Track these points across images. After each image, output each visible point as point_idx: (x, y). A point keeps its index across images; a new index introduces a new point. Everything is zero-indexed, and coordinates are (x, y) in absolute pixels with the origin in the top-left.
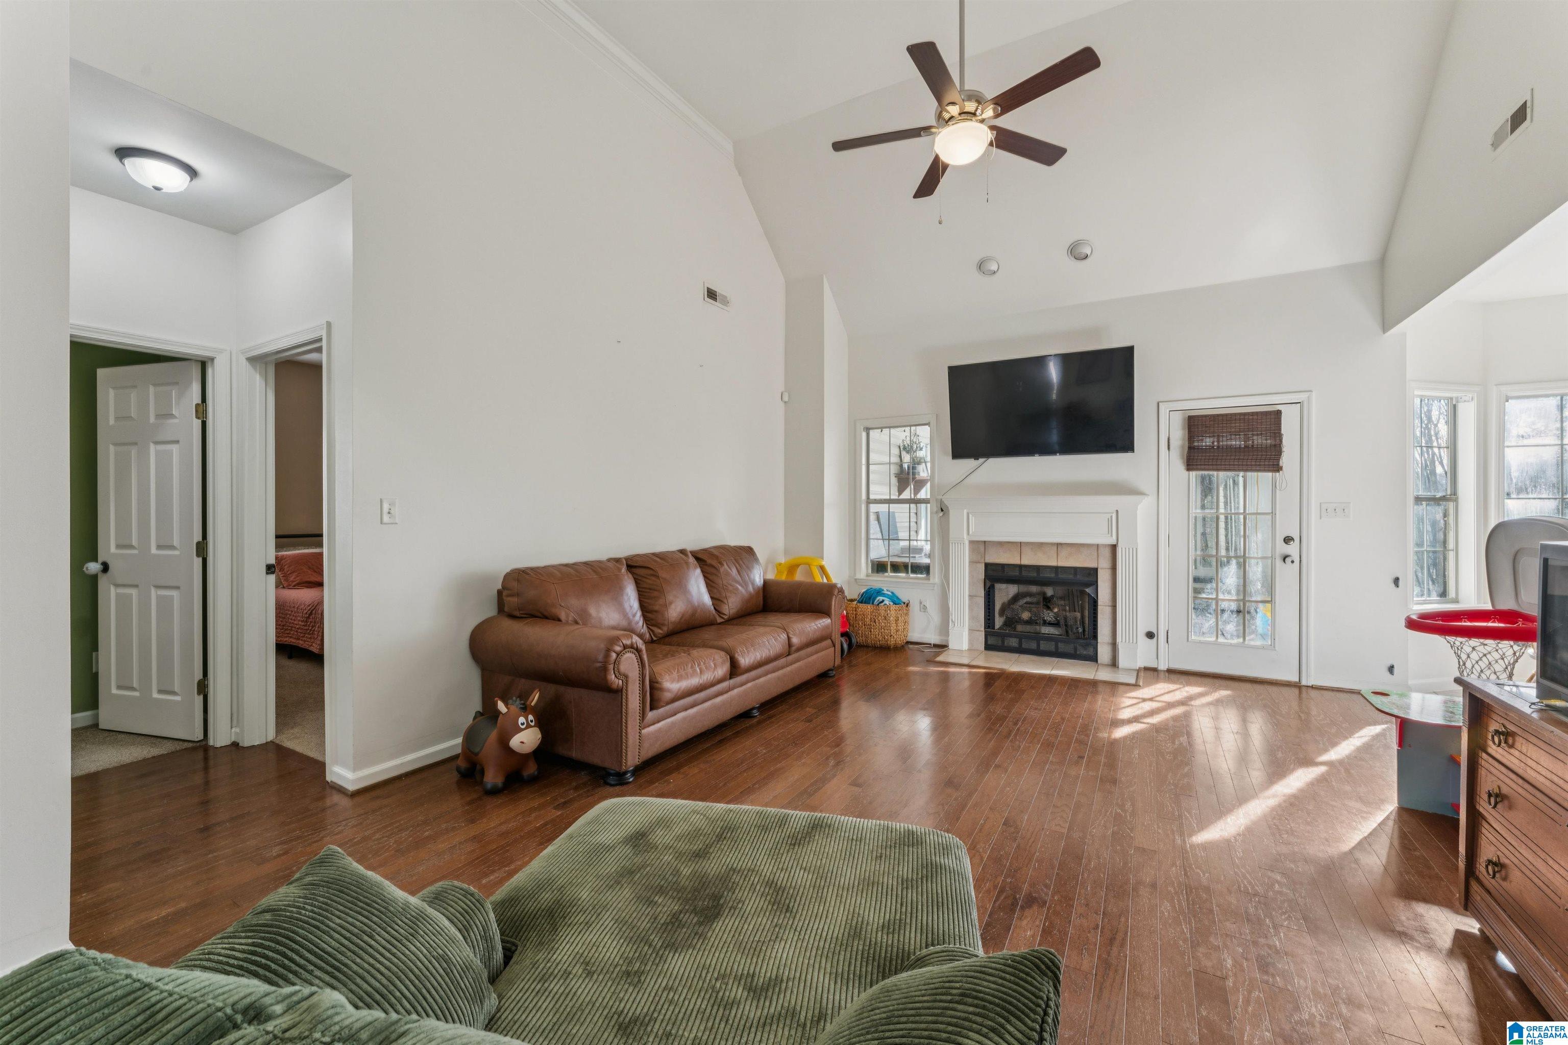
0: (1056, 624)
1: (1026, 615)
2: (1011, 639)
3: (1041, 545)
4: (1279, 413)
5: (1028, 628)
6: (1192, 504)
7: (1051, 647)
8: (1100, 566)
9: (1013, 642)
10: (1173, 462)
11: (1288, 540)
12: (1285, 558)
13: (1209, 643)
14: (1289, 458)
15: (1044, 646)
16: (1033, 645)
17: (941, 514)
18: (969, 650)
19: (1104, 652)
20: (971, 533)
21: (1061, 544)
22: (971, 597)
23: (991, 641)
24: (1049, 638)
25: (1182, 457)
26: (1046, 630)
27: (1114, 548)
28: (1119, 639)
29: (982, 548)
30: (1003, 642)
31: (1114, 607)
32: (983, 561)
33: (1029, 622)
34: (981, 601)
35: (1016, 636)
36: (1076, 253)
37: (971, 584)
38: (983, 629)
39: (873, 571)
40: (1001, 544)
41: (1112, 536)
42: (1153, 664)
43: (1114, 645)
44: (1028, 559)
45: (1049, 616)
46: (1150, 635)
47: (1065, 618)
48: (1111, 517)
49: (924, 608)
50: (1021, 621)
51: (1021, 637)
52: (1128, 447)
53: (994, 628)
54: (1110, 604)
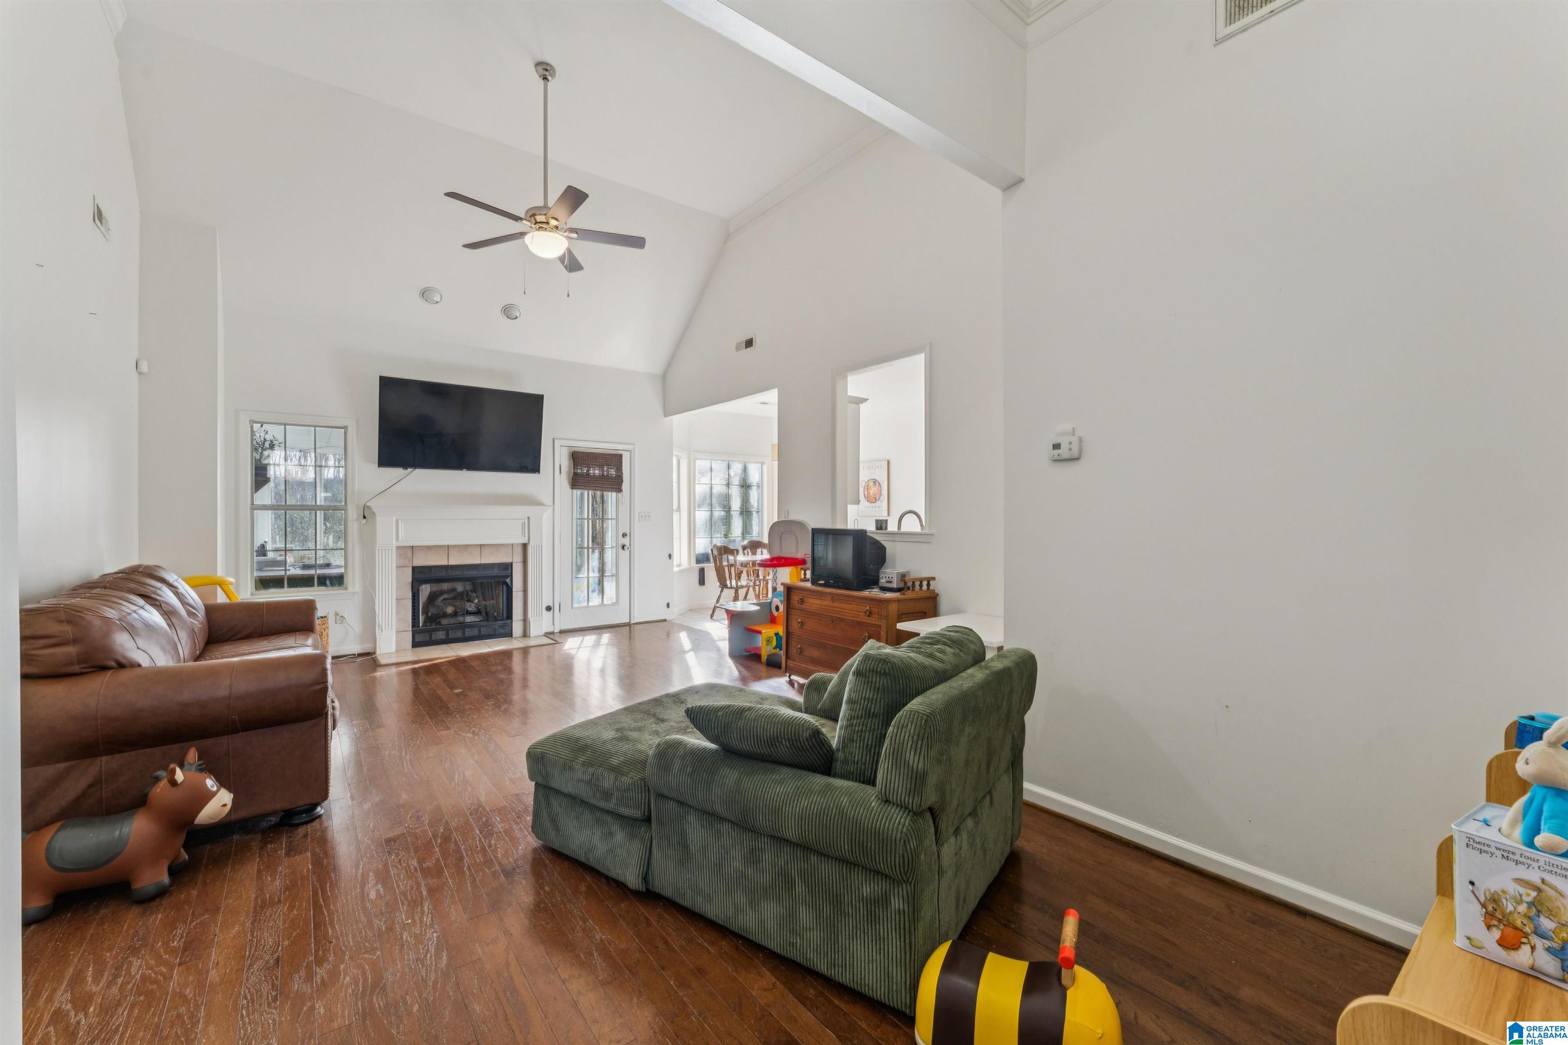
0: (478, 612)
1: (450, 610)
2: (438, 633)
3: (466, 547)
4: (621, 456)
5: (452, 621)
6: (575, 513)
7: (475, 632)
8: (514, 561)
9: (441, 635)
10: (563, 481)
11: (624, 535)
12: (623, 547)
13: (583, 607)
14: (625, 486)
15: (468, 632)
16: (459, 634)
17: (364, 521)
18: (397, 651)
19: (517, 628)
20: (400, 538)
21: (483, 545)
22: (398, 600)
23: (419, 638)
24: (471, 626)
25: (569, 480)
26: (469, 619)
27: (525, 546)
28: (530, 615)
29: (409, 553)
30: (431, 636)
31: (525, 591)
32: (411, 565)
33: (455, 614)
34: (409, 604)
35: (443, 629)
36: (508, 312)
37: (398, 588)
38: (411, 629)
39: (256, 588)
40: (429, 548)
41: (525, 537)
42: (551, 630)
43: (525, 620)
44: (455, 560)
45: (471, 607)
46: (549, 609)
47: (485, 606)
48: (525, 522)
49: (340, 619)
50: (445, 615)
51: (447, 629)
52: (534, 468)
53: (419, 627)
54: (522, 589)
